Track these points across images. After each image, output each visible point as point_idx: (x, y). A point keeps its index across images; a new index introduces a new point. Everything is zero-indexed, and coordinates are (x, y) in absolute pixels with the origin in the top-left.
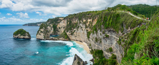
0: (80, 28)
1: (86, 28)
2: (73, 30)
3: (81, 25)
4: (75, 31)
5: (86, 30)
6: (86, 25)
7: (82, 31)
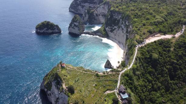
0: (121, 28)
1: (126, 33)
2: (114, 27)
3: (123, 25)
4: (115, 29)
5: (126, 35)
6: (127, 30)
7: (122, 33)
